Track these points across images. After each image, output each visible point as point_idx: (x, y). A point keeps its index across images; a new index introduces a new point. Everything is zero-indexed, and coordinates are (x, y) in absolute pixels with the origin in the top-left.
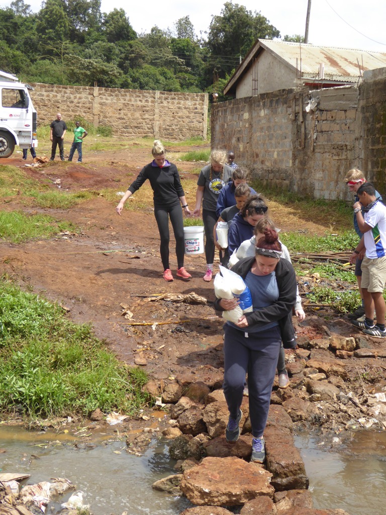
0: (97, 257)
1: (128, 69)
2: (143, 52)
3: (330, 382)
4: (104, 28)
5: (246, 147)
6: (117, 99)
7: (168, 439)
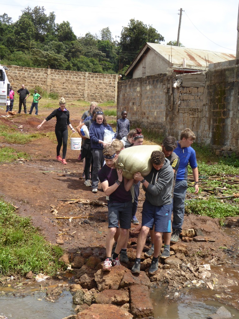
0: (39, 175)
1: (71, 58)
2: (80, 48)
3: (176, 257)
4: (56, 33)
5: (138, 108)
6: (62, 76)
7: (73, 291)
